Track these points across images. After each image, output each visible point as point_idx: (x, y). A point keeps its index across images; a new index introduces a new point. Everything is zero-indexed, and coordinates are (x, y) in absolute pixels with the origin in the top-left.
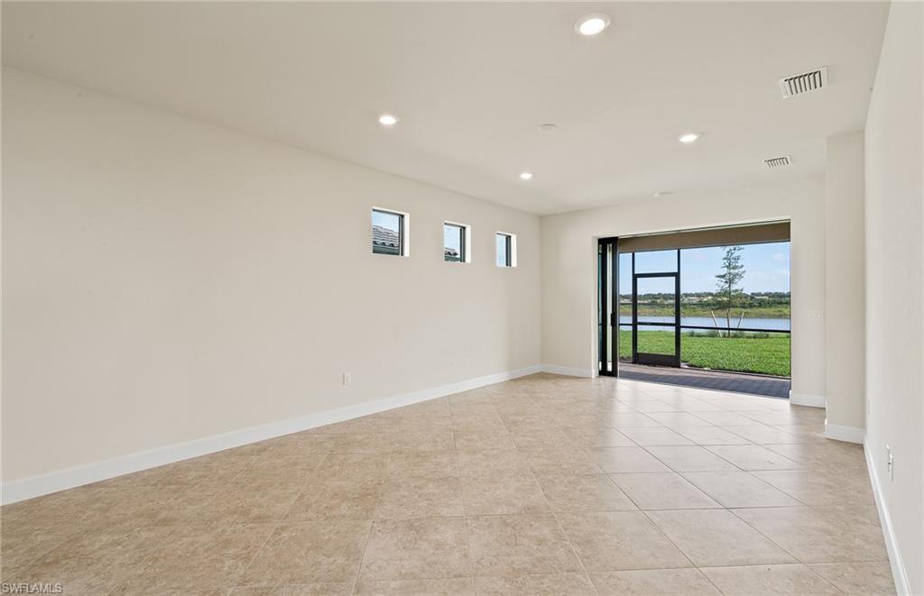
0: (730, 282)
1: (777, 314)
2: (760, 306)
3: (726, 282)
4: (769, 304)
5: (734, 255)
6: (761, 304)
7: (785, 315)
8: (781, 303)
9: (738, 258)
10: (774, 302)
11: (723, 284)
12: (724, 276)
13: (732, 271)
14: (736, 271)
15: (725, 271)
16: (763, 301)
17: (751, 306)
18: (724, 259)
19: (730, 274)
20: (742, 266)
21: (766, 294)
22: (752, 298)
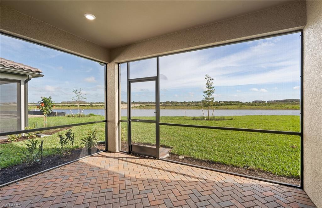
0: (209, 94)
1: (227, 108)
2: (221, 105)
3: (207, 95)
4: (224, 105)
5: (210, 82)
6: (222, 105)
7: (229, 108)
8: (227, 104)
9: (212, 84)
10: (226, 104)
11: (206, 95)
12: (206, 92)
13: (210, 90)
14: (211, 89)
15: (207, 89)
16: (222, 104)
17: (219, 105)
18: (206, 84)
19: (209, 90)
20: (214, 87)
21: (223, 102)
22: (219, 103)
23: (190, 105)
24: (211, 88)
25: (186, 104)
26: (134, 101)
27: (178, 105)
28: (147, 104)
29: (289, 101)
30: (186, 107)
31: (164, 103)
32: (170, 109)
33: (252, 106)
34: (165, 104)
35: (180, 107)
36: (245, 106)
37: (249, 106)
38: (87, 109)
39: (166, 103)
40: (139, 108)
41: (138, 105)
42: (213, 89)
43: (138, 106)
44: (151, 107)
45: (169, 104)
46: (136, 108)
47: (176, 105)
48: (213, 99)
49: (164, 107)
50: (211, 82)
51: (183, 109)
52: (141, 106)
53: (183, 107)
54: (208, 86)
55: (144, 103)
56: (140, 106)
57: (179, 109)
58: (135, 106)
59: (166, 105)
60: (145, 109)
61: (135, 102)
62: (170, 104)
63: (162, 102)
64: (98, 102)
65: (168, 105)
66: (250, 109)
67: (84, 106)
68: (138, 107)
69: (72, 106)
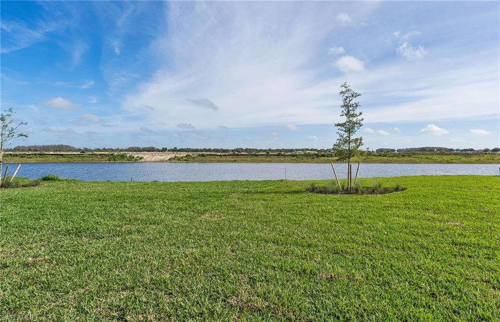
3: (346, 131)
5: (352, 102)
9: (356, 106)
11: (343, 133)
12: (343, 125)
13: (351, 119)
14: (355, 119)
15: (344, 119)
18: (342, 106)
19: (349, 122)
20: (360, 114)
23: (282, 155)
24: (353, 116)
25: (275, 153)
26: (175, 148)
27: (261, 155)
28: (202, 153)
29: (428, 149)
30: (276, 158)
31: (232, 151)
32: (246, 161)
33: (385, 157)
34: (236, 153)
35: (263, 158)
36: (374, 157)
37: (380, 158)
38: (69, 162)
39: (237, 150)
40: (185, 160)
41: (184, 154)
42: (360, 118)
43: (182, 156)
44: (208, 158)
45: (243, 153)
46: (179, 160)
47: (256, 155)
48: (359, 141)
49: (234, 159)
50: (354, 101)
51: (270, 162)
52: (189, 156)
53: (269, 159)
54: (345, 112)
55: (196, 150)
56: (187, 156)
57: (263, 161)
58: (175, 157)
59: (236, 155)
60: (196, 161)
61: (178, 149)
62: (246, 154)
63: (230, 149)
64: (102, 148)
65: (242, 155)
66: (382, 163)
67: (62, 155)
68: (182, 158)
69: (31, 156)
